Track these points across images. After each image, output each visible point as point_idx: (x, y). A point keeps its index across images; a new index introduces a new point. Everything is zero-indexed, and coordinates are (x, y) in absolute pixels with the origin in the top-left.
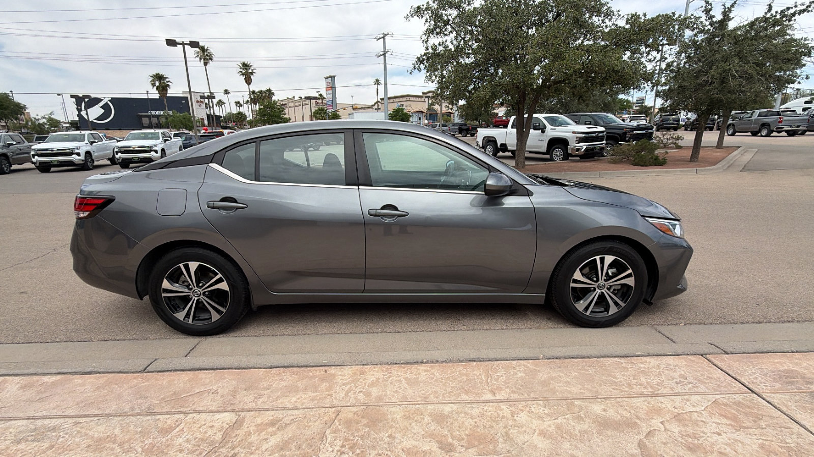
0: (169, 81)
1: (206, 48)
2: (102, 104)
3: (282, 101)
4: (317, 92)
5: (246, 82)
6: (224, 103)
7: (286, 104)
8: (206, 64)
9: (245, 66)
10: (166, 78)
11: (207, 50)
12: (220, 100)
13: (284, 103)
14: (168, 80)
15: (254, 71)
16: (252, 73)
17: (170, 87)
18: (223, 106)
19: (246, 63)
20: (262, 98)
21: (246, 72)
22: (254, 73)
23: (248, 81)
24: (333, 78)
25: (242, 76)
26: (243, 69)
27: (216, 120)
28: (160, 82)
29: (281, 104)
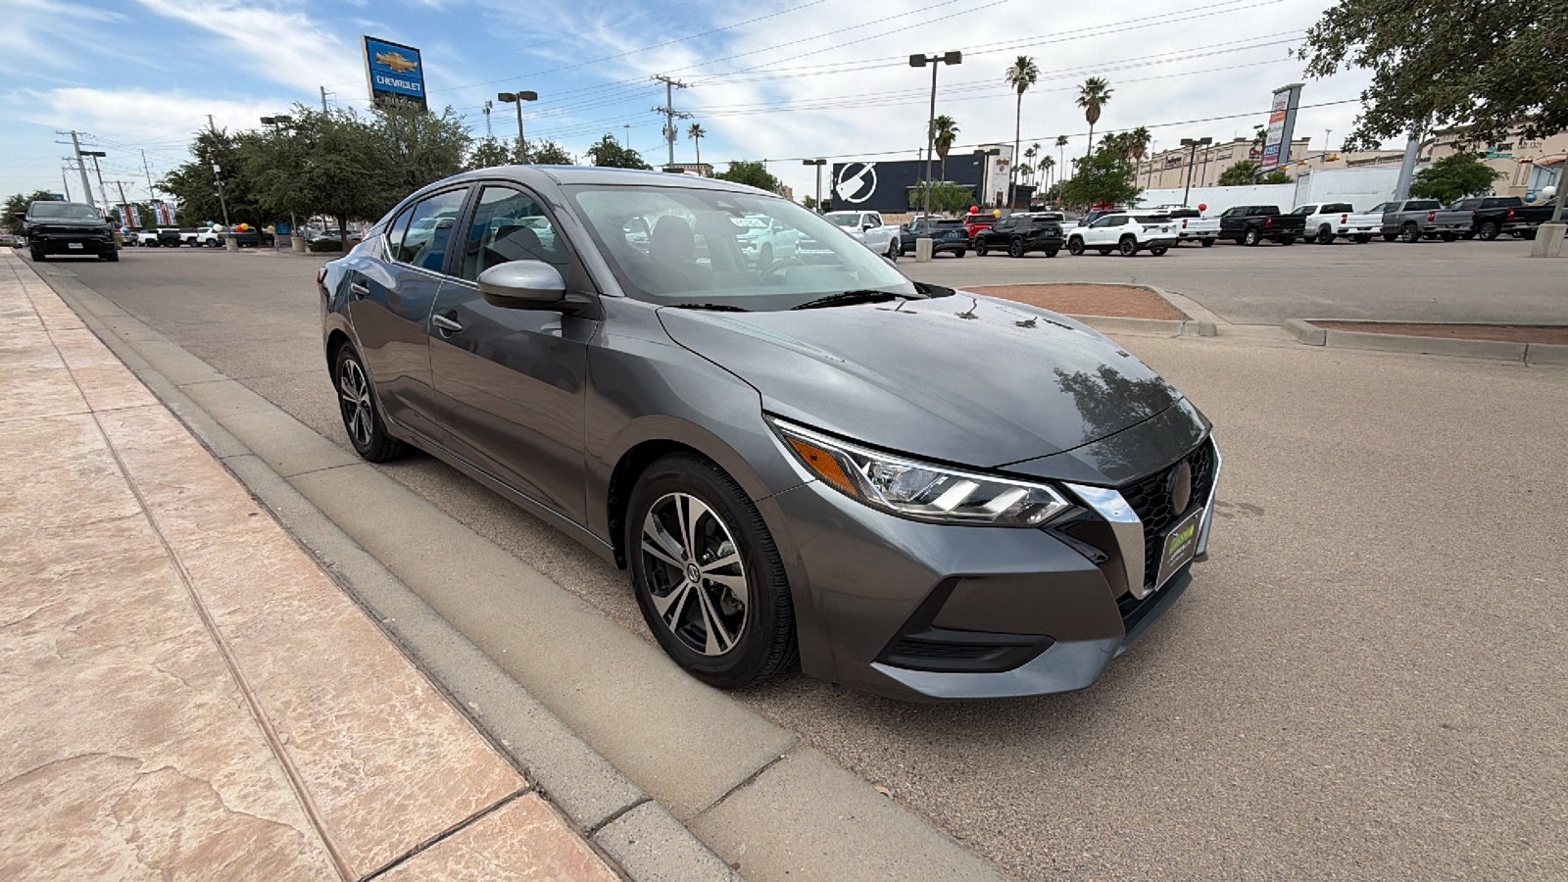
0: (956, 129)
1: (1027, 60)
2: (863, 172)
3: (1173, 152)
4: (1256, 127)
5: (1088, 119)
6: (1053, 163)
7: (1179, 159)
8: (1021, 90)
9: (1094, 86)
10: (953, 123)
11: (1029, 64)
12: (1047, 158)
13: (1176, 156)
14: (954, 126)
15: (1109, 94)
16: (1103, 100)
17: (956, 138)
18: (1050, 168)
19: (1096, 79)
20: (1124, 148)
21: (1093, 98)
22: (1109, 97)
23: (1092, 116)
24: (1295, 92)
25: (1082, 107)
26: (1088, 93)
27: (1017, 195)
28: (942, 131)
29: (1170, 159)
